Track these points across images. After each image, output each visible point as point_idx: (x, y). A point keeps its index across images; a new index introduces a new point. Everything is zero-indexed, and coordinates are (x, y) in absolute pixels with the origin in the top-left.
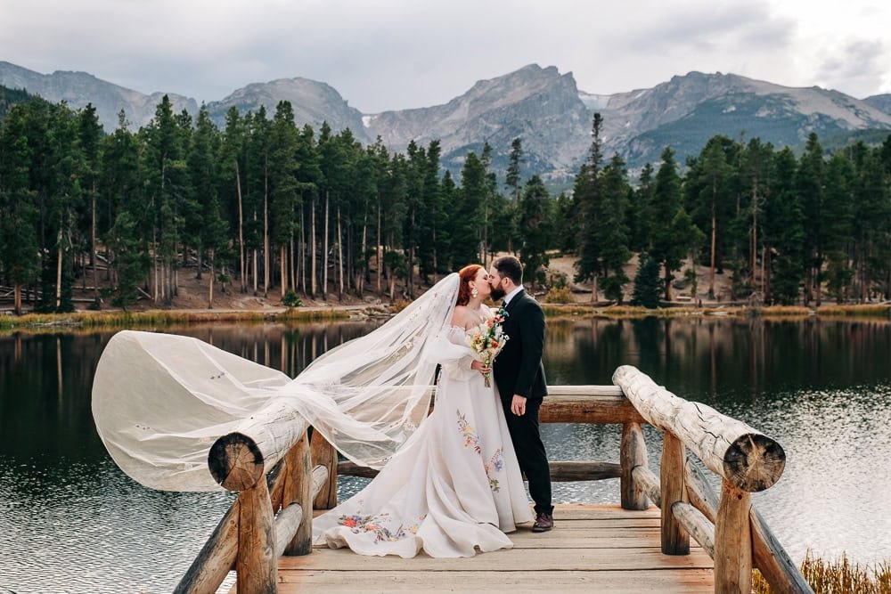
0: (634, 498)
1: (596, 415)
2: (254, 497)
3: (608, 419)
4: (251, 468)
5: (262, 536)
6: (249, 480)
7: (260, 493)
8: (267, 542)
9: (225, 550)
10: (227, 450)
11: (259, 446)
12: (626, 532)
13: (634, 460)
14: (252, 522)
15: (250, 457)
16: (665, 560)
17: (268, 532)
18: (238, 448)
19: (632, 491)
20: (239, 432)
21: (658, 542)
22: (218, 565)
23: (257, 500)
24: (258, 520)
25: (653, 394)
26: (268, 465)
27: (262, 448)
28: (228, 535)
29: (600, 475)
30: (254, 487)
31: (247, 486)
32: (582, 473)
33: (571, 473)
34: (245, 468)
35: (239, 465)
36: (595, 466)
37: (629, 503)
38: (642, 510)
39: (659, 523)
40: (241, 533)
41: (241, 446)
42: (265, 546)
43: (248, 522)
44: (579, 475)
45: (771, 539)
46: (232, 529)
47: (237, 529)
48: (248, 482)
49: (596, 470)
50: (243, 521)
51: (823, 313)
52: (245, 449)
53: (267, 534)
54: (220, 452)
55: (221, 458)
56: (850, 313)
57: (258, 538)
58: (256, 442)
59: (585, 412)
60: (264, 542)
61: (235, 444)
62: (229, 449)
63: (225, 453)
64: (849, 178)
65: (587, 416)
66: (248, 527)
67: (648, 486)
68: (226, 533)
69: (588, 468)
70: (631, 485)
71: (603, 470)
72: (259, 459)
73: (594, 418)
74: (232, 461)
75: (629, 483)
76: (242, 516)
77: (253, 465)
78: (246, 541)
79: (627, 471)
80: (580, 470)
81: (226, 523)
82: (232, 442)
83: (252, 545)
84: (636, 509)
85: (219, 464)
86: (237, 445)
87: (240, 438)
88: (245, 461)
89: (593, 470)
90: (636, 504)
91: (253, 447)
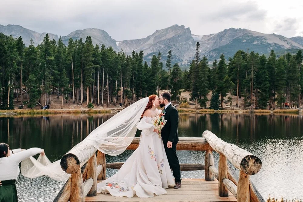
0: (209, 177)
1: (197, 148)
2: (76, 176)
3: (201, 149)
4: (75, 166)
5: (79, 190)
6: (75, 170)
7: (78, 175)
8: (81, 192)
9: (66, 194)
10: (67, 159)
11: (78, 158)
12: (206, 189)
13: (210, 163)
14: (76, 185)
15: (75, 162)
16: (220, 199)
17: (81, 188)
18: (71, 159)
19: (209, 174)
21: (217, 192)
22: (64, 200)
23: (78, 177)
24: (78, 184)
25: (216, 141)
26: (81, 165)
27: (79, 159)
28: (67, 189)
29: (198, 169)
30: (76, 172)
31: (74, 172)
32: (191, 168)
33: (187, 168)
34: (73, 166)
35: (71, 165)
36: (196, 165)
37: (207, 179)
38: (212, 181)
39: (218, 185)
40: (72, 189)
42: (80, 193)
43: (74, 184)
44: (191, 169)
45: (257, 191)
46: (68, 187)
47: (70, 187)
50: (72, 184)
51: (275, 112)
52: (73, 159)
53: (81, 189)
55: (65, 162)
56: (285, 112)
57: (78, 190)
58: (77, 156)
59: (193, 147)
60: (80, 192)
62: (68, 159)
63: (66, 160)
64: (285, 66)
65: (193, 148)
66: (74, 187)
67: (214, 173)
68: (66, 189)
69: (193, 166)
70: (208, 172)
71: (199, 167)
72: (78, 163)
73: (195, 149)
74: (69, 164)
76: (72, 183)
77: (76, 165)
78: (73, 191)
79: (207, 167)
80: (191, 167)
81: (66, 185)
82: (69, 157)
83: (75, 193)
84: (210, 181)
85: (64, 164)
86: (71, 158)
87: (72, 155)
88: (73, 163)
89: (195, 167)
90: (210, 179)
91: (76, 158)
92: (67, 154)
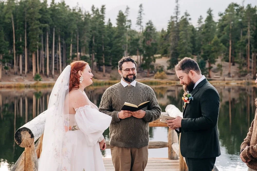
0: (173, 155)
2: (30, 150)
3: (163, 125)
4: (30, 140)
5: (33, 164)
6: (29, 144)
7: (32, 149)
8: (35, 166)
9: (20, 169)
10: (21, 133)
11: (32, 132)
13: (173, 141)
14: (30, 159)
15: (30, 136)
18: (25, 133)
19: (172, 152)
20: (26, 127)
21: (179, 170)
23: (31, 151)
24: (32, 158)
26: (35, 139)
27: (33, 133)
28: (21, 164)
29: (160, 146)
30: (30, 147)
31: (28, 146)
32: (153, 145)
34: (27, 139)
35: (25, 138)
36: (158, 143)
37: (172, 157)
38: (176, 159)
40: (26, 163)
41: (26, 132)
42: (34, 167)
43: (28, 159)
46: (22, 162)
47: (24, 162)
48: (28, 144)
49: (158, 145)
50: (26, 159)
52: (27, 133)
53: (35, 164)
54: (19, 134)
55: (19, 136)
57: (32, 165)
58: (31, 130)
60: (34, 166)
61: (24, 131)
63: (20, 135)
66: (28, 161)
68: (20, 163)
69: (156, 144)
70: (172, 150)
71: (161, 144)
72: (32, 136)
73: (157, 125)
74: (23, 138)
75: (171, 149)
76: (26, 157)
77: (30, 138)
78: (27, 166)
79: (170, 145)
81: (20, 160)
82: (23, 131)
83: (29, 167)
84: (174, 159)
85: (18, 138)
86: (25, 131)
87: (26, 129)
88: (27, 137)
89: (157, 145)
90: (174, 157)
91: (30, 132)
92: (21, 128)
